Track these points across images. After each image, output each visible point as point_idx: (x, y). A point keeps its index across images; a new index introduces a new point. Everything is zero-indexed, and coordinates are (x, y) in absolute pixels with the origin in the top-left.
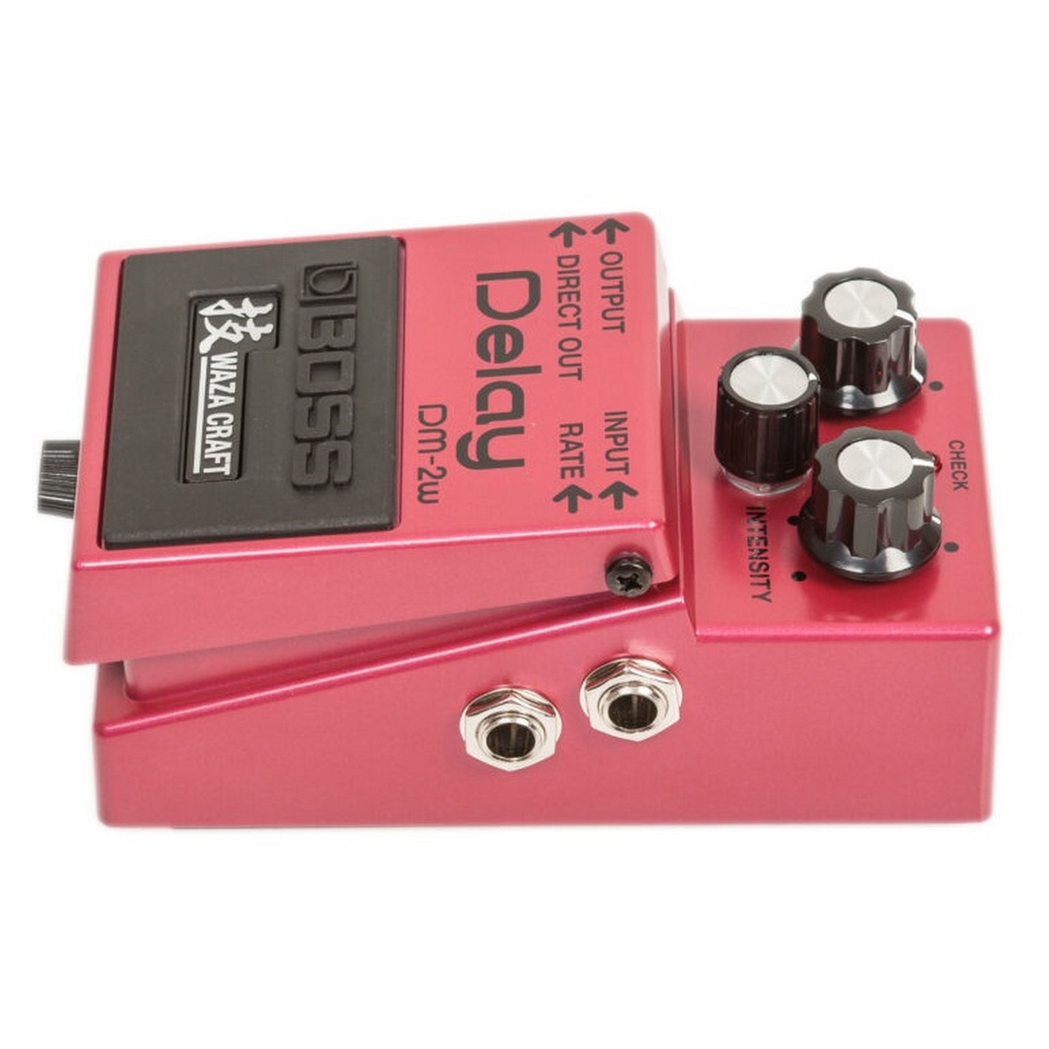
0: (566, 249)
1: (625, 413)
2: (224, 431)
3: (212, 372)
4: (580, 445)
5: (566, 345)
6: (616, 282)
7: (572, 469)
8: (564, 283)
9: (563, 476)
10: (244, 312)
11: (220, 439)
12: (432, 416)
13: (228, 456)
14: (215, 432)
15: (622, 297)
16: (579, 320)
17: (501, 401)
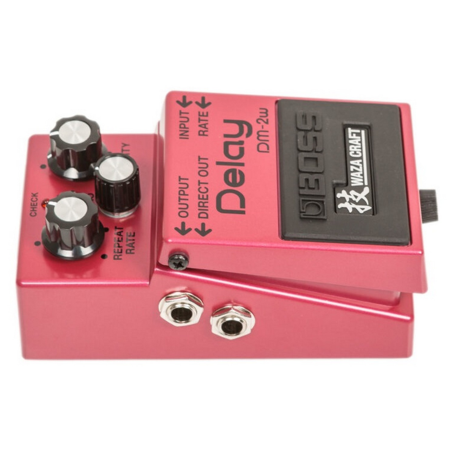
0: (204, 222)
1: (180, 138)
2: (353, 148)
3: (362, 177)
4: (200, 126)
5: (205, 173)
6: (182, 202)
7: (203, 116)
8: (206, 205)
9: (207, 113)
10: (351, 205)
11: (355, 145)
12: (263, 147)
13: (350, 136)
14: (358, 148)
15: (180, 194)
16: (199, 185)
17: (234, 150)
